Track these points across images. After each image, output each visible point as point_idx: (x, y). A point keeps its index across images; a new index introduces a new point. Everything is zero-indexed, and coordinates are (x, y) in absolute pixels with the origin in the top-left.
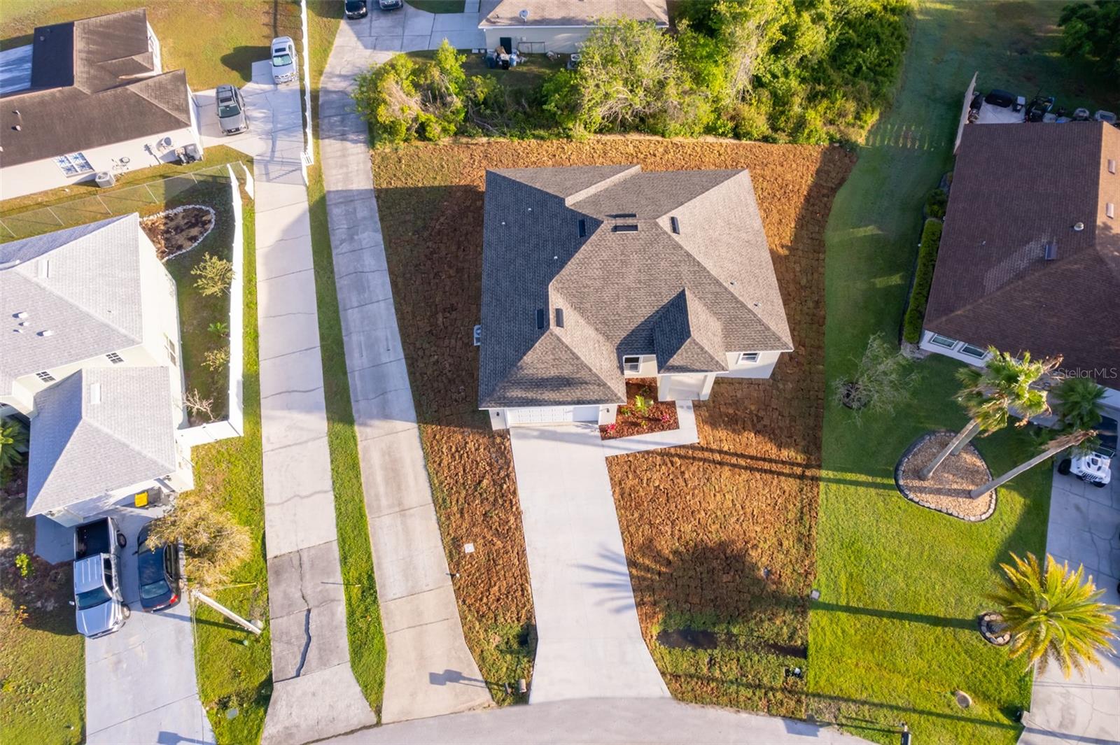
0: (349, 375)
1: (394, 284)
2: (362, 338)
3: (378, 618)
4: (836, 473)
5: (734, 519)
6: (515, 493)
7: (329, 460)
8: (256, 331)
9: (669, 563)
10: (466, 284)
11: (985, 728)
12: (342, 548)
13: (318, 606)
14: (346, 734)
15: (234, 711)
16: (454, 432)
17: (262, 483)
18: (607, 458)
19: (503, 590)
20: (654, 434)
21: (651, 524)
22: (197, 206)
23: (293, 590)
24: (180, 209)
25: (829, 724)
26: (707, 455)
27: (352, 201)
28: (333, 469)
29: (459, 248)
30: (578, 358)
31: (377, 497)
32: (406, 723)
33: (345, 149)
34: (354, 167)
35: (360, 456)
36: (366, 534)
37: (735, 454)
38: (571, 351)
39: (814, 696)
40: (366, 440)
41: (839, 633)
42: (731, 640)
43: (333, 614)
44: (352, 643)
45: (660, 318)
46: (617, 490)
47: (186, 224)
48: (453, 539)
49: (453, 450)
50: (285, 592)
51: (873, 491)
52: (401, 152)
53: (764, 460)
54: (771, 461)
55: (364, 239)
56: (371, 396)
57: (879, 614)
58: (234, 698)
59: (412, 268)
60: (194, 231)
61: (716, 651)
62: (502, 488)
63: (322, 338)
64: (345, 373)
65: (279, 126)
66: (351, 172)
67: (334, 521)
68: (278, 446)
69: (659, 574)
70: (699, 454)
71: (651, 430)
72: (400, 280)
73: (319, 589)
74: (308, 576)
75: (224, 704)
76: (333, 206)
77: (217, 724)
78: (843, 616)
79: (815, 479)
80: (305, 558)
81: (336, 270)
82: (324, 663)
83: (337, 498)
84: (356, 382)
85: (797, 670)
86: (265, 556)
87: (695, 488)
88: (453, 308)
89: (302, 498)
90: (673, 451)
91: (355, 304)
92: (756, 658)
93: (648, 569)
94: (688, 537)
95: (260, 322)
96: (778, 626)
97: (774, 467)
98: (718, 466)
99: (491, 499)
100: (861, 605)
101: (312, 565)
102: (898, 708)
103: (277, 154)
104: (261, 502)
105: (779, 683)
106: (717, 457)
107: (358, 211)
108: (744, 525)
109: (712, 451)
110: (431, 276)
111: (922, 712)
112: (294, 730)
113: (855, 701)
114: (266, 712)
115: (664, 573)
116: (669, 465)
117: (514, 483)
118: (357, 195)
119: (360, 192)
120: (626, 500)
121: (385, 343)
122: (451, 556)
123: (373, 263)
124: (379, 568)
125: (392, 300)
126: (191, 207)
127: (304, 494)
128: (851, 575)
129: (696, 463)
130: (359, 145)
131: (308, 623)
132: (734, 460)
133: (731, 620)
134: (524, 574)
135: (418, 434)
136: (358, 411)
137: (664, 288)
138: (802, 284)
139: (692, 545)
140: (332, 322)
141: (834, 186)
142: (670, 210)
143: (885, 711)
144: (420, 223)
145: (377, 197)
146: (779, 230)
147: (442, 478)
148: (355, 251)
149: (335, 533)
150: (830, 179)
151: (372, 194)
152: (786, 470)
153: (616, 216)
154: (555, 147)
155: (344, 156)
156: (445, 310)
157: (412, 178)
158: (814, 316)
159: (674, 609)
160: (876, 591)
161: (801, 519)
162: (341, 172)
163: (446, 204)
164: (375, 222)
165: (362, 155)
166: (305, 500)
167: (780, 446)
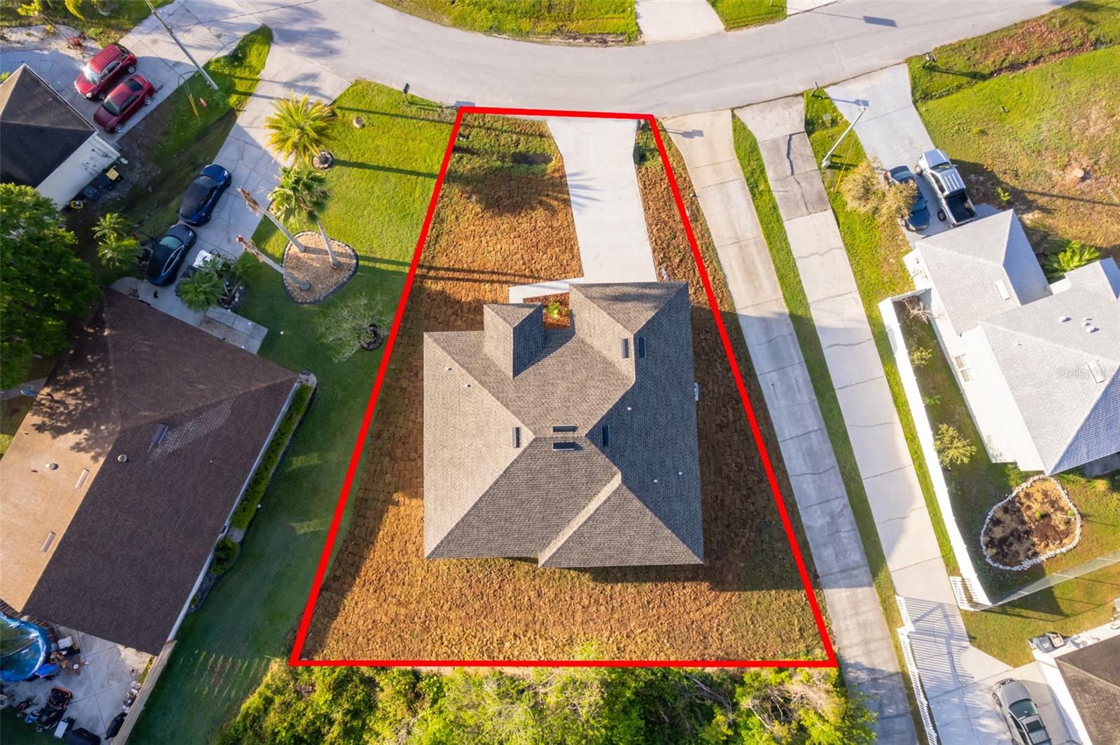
0: (803, 360)
1: (780, 459)
2: (799, 397)
3: (743, 168)
4: (403, 271)
5: (490, 232)
6: (654, 251)
7: (803, 283)
8: (897, 406)
9: (540, 202)
10: (710, 454)
11: (352, 106)
12: (778, 216)
13: (787, 177)
14: (752, 104)
15: (827, 118)
16: (705, 304)
17: (851, 265)
18: (583, 275)
19: (658, 185)
20: (544, 295)
21: (551, 227)
22: (1008, 568)
23: (807, 188)
24: (1027, 564)
25: (448, 108)
26: (503, 279)
27: (843, 571)
28: (798, 275)
29: (722, 501)
30: (609, 314)
31: (759, 253)
32: (715, 109)
33: (868, 653)
34: (851, 623)
35: (779, 286)
36: (762, 225)
37: (481, 281)
38: (615, 318)
40: (777, 300)
41: (428, 160)
42: (502, 158)
43: (775, 171)
44: (758, 154)
46: (575, 251)
47: (1011, 544)
48: (697, 221)
50: (812, 187)
51: (378, 256)
52: (802, 646)
53: (458, 279)
54: (452, 279)
55: (819, 517)
56: (779, 339)
57: (398, 171)
58: (829, 125)
60: (998, 533)
61: (513, 151)
62: (664, 254)
63: (835, 397)
64: (807, 361)
65: (956, 700)
66: (852, 615)
67: (788, 235)
68: (848, 296)
69: (548, 195)
70: (508, 278)
71: (546, 298)
72: (775, 463)
73: (789, 188)
74: (799, 196)
75: (834, 122)
76: (861, 563)
77: (835, 109)
78: (423, 170)
80: (804, 208)
81: (840, 477)
82: (775, 142)
83: (789, 252)
84: (794, 352)
85: (461, 139)
86: (834, 212)
87: (516, 253)
88: (721, 427)
89: (817, 253)
90: (530, 280)
91: (812, 435)
92: (487, 146)
93: (556, 199)
94: (525, 219)
95: (896, 418)
96: (466, 165)
97: (451, 274)
98: (496, 270)
99: (671, 247)
100: (409, 176)
101: (797, 204)
102: (402, 117)
103: (944, 649)
104: (848, 251)
105: (474, 132)
106: (495, 277)
107: (834, 557)
108: (482, 228)
109: (499, 282)
110: (745, 467)
111: (387, 114)
112: (785, 106)
113: (428, 120)
114: (806, 117)
115: (544, 196)
116: (534, 270)
117: (654, 257)
118: (838, 579)
119: (836, 584)
120: (568, 244)
121: (777, 392)
122: (698, 209)
123: (805, 486)
124: (749, 204)
125: (779, 439)
126: (1015, 568)
127: (817, 256)
128: (411, 195)
129: (513, 272)
130: (853, 662)
131: (791, 167)
132: (482, 276)
133: (500, 169)
134: (644, 195)
135: (735, 304)
136: (788, 325)
137: (531, 378)
138: (388, 458)
139: (523, 215)
140: (830, 415)
141: (324, 593)
142: (520, 457)
143: (410, 115)
144: (766, 537)
145: (816, 576)
146: (398, 525)
147: (711, 266)
148: (827, 501)
149: (786, 228)
150: (326, 604)
151: (822, 580)
152: (441, 273)
153: (573, 446)
154: (628, 650)
155: (866, 642)
156: (727, 426)
157: (784, 604)
158: (385, 423)
159: (539, 175)
160: (396, 185)
161: (437, 236)
162: (864, 617)
163: (742, 565)
164: (812, 540)
165: (845, 642)
166: (815, 251)
167: (443, 292)
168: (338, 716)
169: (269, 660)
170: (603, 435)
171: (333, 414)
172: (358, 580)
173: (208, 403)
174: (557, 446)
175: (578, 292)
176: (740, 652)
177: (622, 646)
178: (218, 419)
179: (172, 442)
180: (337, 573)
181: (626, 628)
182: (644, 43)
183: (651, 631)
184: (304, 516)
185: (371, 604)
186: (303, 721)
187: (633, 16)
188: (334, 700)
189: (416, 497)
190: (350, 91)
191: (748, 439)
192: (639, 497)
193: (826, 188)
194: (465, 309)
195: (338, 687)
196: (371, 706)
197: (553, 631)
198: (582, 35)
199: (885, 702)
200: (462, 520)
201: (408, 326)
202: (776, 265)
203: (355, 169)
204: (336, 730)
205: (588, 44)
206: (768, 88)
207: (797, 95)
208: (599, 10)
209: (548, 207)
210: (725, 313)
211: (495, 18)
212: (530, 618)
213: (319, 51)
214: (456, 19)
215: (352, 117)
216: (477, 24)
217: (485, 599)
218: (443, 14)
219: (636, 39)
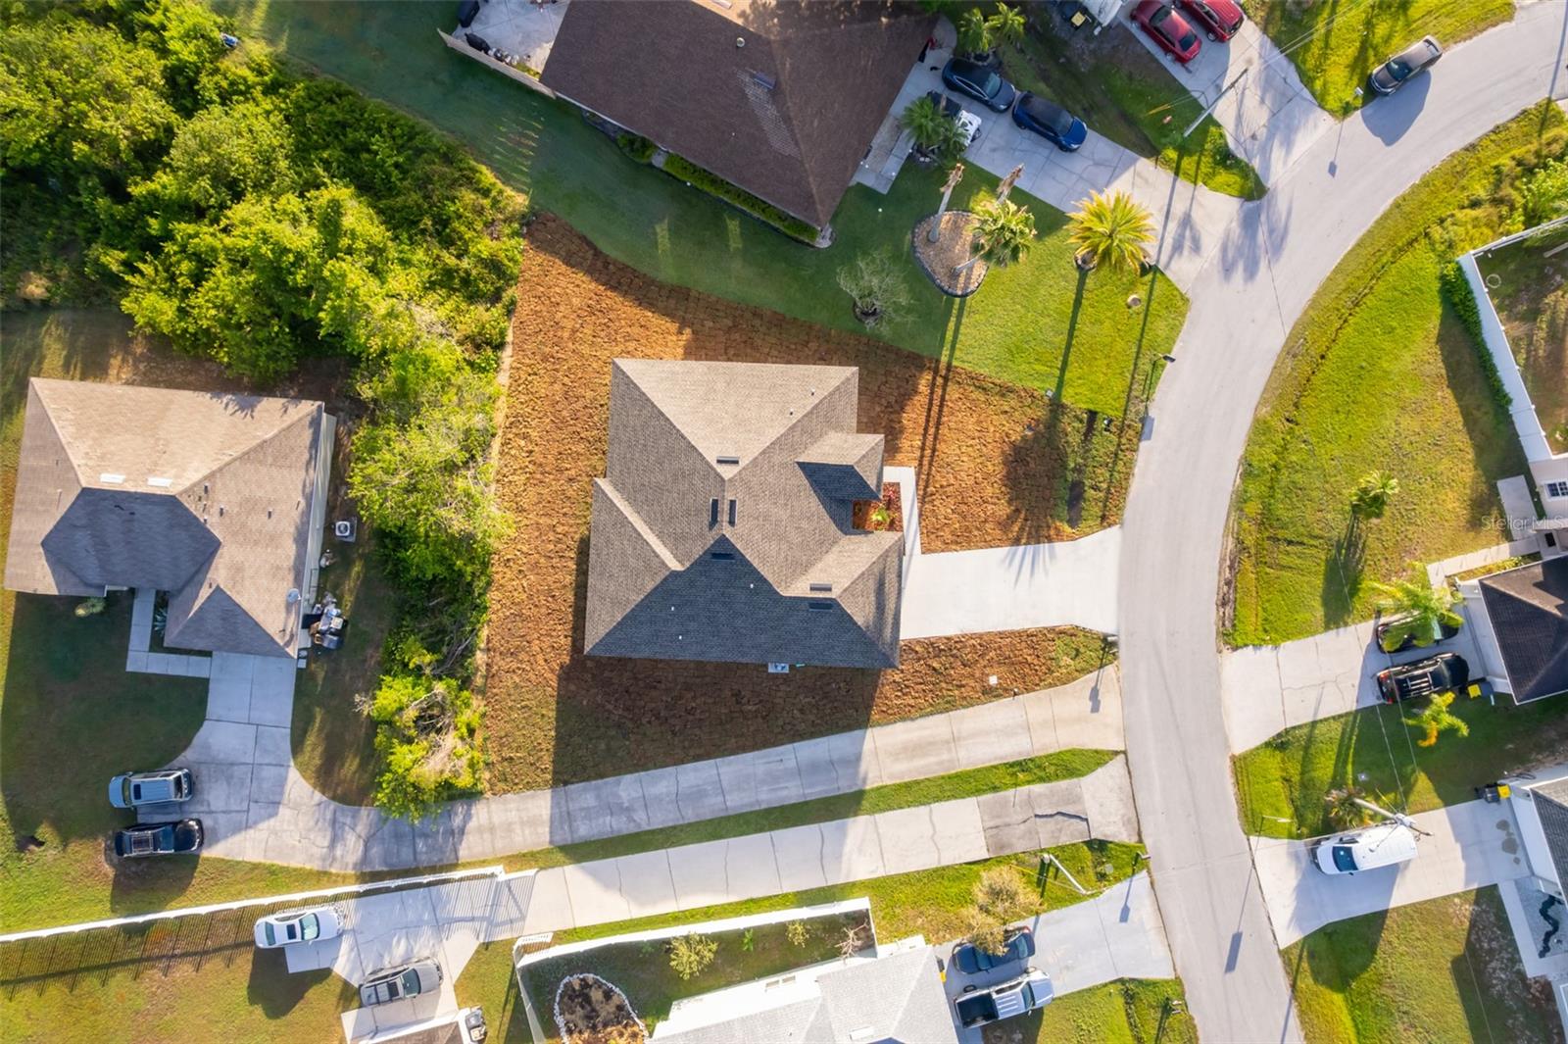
0: (809, 799)
1: (698, 758)
2: (765, 788)
3: (1046, 757)
5: (984, 449)
6: (948, 639)
7: (899, 811)
8: (746, 902)
9: (1017, 511)
10: (708, 679)
11: (1155, 293)
12: (984, 792)
13: (1033, 809)
14: (1130, 778)
15: (1108, 868)
16: (882, 693)
17: (918, 872)
18: (923, 553)
19: (1031, 652)
20: (903, 507)
21: (986, 521)
22: (557, 999)
23: (1017, 832)
24: (560, 1020)
25: (1146, 408)
26: (926, 462)
27: (568, 813)
28: (909, 807)
29: (655, 687)
31: (939, 764)
32: (1126, 731)
33: (480, 830)
34: (513, 816)
35: (898, 781)
36: (974, 771)
37: (925, 435)
38: (857, 580)
39: (1125, 414)
40: (881, 778)
41: (1080, 381)
42: (1078, 470)
43: (1040, 795)
44: (1064, 777)
45: (821, 489)
46: (954, 547)
47: (583, 1007)
48: (983, 695)
49: (899, 694)
50: (1019, 838)
51: (964, 320)
52: (493, 758)
53: (929, 410)
54: (931, 404)
55: (629, 795)
56: (834, 775)
57: (1069, 346)
58: (1099, 869)
59: (676, 739)
60: (596, 995)
61: (1086, 482)
62: (942, 650)
63: (761, 830)
64: (806, 803)
65: (426, 917)
66: (521, 818)
67: (960, 801)
68: (881, 863)
69: (1026, 520)
70: (926, 468)
71: (899, 509)
72: (692, 752)
73: (1019, 809)
74: (1007, 820)
75: (1102, 877)
76: (575, 836)
77: (1117, 880)
78: (1068, 375)
79: (949, 367)
80: (992, 824)
81: (671, 824)
82: (1078, 799)
83: (937, 799)
84: (817, 790)
85: (1106, 422)
86: (986, 860)
87: (956, 478)
88: (737, 695)
89: (935, 833)
90: (921, 493)
91: (720, 799)
92: (1095, 453)
93: (1022, 529)
94: (998, 491)
95: (733, 899)
96: (1072, 431)
97: (936, 402)
98: (936, 454)
99: (952, 660)
100: (1061, 359)
101: (999, 817)
102: (1138, 353)
103: (478, 913)
104: (936, 870)
105: (1115, 439)
106: (928, 452)
107: (585, 805)
108: (990, 441)
109: (922, 456)
110: (691, 718)
111: (1142, 335)
112: (1126, 818)
113: (1132, 384)
114: (1111, 843)
115: (1026, 516)
116: (934, 497)
117: (940, 638)
118: (560, 808)
119: (555, 804)
120: (963, 539)
121: (773, 765)
122: (998, 696)
123: (664, 783)
124: (1001, 758)
125: (718, 760)
126: (556, 1007)
127: (931, 832)
128: (1036, 360)
129: (933, 472)
130: (473, 812)
131: (1046, 816)
132: (930, 438)
133: (1064, 466)
134: (1019, 634)
135: (878, 728)
136: (850, 787)
137: (794, 481)
138: (731, 324)
139: (1003, 489)
140: (741, 822)
141: (592, 252)
142: (707, 463)
143: (1140, 363)
144: (613, 733)
145: (566, 783)
146: (656, 332)
147: (926, 704)
148: (646, 805)
149: (969, 799)
150: (581, 254)
151: (561, 789)
152: (939, 391)
153: (714, 521)
154: (505, 570)
155: (492, 829)
156: (738, 702)
157: (539, 744)
158: (770, 322)
159: (1053, 512)
160: (1051, 343)
161: (984, 389)
162: (519, 831)
163: (585, 703)
164: (606, 784)
165: (493, 806)
166: (937, 829)
167: (916, 392)
168: (465, 264)
169: (527, 193)
170: (723, 554)
171: (784, 265)
172: (602, 288)
173: (797, 131)
174: (715, 503)
175: (893, 541)
176: (495, 691)
177: (511, 564)
178: (779, 140)
179: (755, 93)
180: (611, 266)
181: (529, 569)
182: (1220, 652)
183: (524, 596)
184: (675, 232)
185: (576, 301)
186: (463, 229)
187: (1256, 642)
188: (481, 260)
189: (685, 353)
190: (1175, 293)
191: (721, 724)
192: (656, 588)
193: (1016, 854)
194: (893, 416)
195: (494, 265)
196: (473, 298)
197: (532, 491)
198: (1235, 576)
199: (430, 841)
200: (648, 400)
201: (879, 352)
202: (922, 781)
203: (1074, 296)
204: (451, 261)
205: (1223, 583)
206: (1152, 800)
207: (1139, 834)
208: (1268, 601)
209: (1011, 519)
210: (869, 714)
211: (1264, 471)
212: (547, 469)
213: (1230, 254)
214: (1265, 422)
215: (1141, 293)
216: (1257, 447)
217: (572, 422)
218: (1273, 408)
219: (1226, 643)
